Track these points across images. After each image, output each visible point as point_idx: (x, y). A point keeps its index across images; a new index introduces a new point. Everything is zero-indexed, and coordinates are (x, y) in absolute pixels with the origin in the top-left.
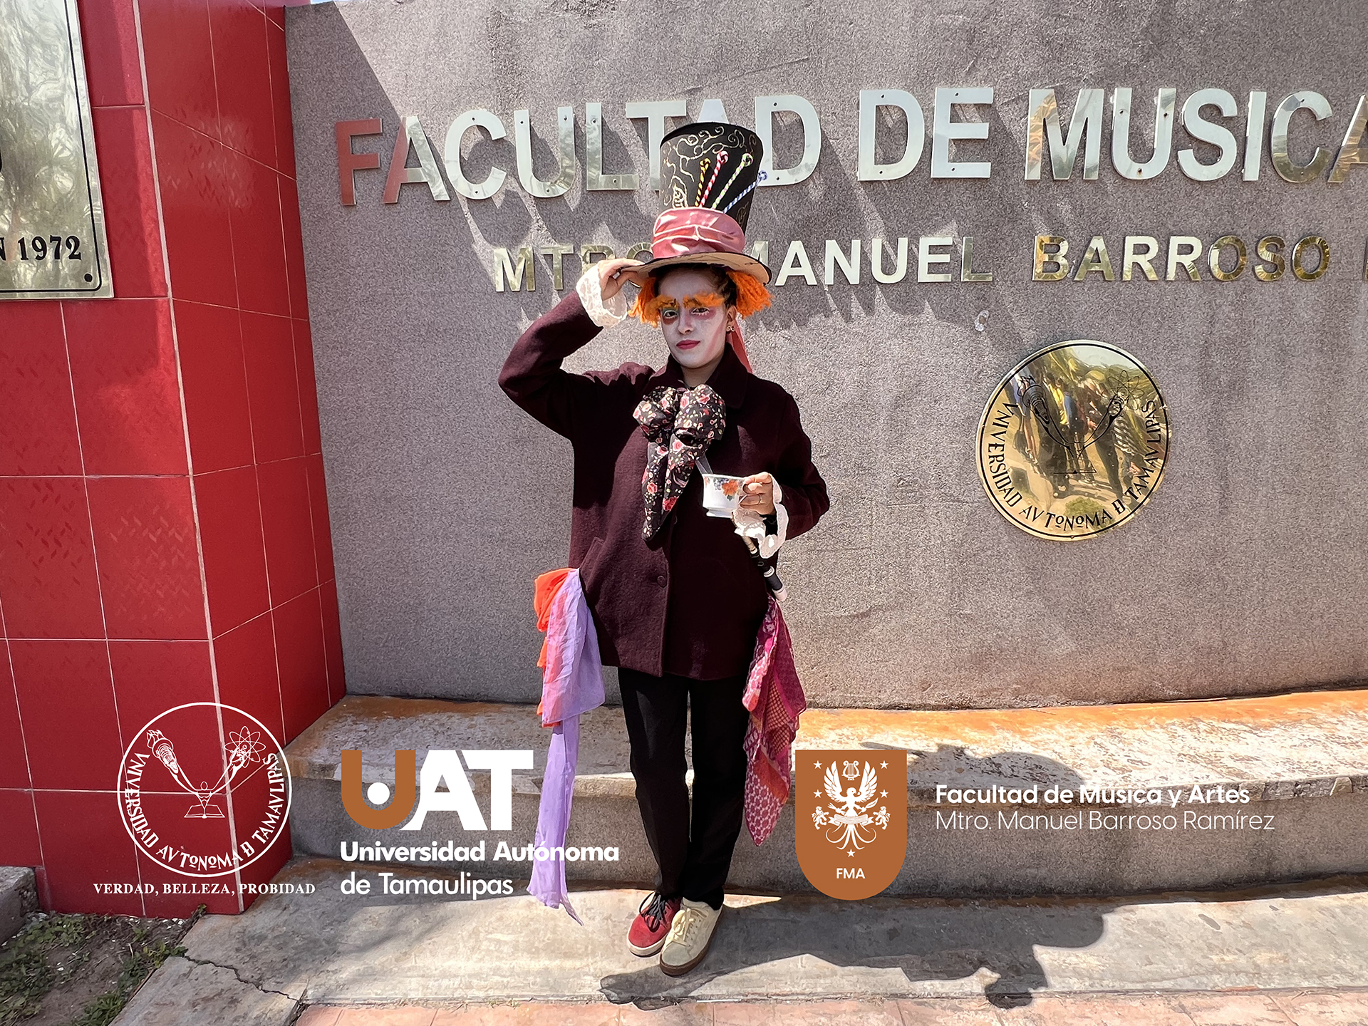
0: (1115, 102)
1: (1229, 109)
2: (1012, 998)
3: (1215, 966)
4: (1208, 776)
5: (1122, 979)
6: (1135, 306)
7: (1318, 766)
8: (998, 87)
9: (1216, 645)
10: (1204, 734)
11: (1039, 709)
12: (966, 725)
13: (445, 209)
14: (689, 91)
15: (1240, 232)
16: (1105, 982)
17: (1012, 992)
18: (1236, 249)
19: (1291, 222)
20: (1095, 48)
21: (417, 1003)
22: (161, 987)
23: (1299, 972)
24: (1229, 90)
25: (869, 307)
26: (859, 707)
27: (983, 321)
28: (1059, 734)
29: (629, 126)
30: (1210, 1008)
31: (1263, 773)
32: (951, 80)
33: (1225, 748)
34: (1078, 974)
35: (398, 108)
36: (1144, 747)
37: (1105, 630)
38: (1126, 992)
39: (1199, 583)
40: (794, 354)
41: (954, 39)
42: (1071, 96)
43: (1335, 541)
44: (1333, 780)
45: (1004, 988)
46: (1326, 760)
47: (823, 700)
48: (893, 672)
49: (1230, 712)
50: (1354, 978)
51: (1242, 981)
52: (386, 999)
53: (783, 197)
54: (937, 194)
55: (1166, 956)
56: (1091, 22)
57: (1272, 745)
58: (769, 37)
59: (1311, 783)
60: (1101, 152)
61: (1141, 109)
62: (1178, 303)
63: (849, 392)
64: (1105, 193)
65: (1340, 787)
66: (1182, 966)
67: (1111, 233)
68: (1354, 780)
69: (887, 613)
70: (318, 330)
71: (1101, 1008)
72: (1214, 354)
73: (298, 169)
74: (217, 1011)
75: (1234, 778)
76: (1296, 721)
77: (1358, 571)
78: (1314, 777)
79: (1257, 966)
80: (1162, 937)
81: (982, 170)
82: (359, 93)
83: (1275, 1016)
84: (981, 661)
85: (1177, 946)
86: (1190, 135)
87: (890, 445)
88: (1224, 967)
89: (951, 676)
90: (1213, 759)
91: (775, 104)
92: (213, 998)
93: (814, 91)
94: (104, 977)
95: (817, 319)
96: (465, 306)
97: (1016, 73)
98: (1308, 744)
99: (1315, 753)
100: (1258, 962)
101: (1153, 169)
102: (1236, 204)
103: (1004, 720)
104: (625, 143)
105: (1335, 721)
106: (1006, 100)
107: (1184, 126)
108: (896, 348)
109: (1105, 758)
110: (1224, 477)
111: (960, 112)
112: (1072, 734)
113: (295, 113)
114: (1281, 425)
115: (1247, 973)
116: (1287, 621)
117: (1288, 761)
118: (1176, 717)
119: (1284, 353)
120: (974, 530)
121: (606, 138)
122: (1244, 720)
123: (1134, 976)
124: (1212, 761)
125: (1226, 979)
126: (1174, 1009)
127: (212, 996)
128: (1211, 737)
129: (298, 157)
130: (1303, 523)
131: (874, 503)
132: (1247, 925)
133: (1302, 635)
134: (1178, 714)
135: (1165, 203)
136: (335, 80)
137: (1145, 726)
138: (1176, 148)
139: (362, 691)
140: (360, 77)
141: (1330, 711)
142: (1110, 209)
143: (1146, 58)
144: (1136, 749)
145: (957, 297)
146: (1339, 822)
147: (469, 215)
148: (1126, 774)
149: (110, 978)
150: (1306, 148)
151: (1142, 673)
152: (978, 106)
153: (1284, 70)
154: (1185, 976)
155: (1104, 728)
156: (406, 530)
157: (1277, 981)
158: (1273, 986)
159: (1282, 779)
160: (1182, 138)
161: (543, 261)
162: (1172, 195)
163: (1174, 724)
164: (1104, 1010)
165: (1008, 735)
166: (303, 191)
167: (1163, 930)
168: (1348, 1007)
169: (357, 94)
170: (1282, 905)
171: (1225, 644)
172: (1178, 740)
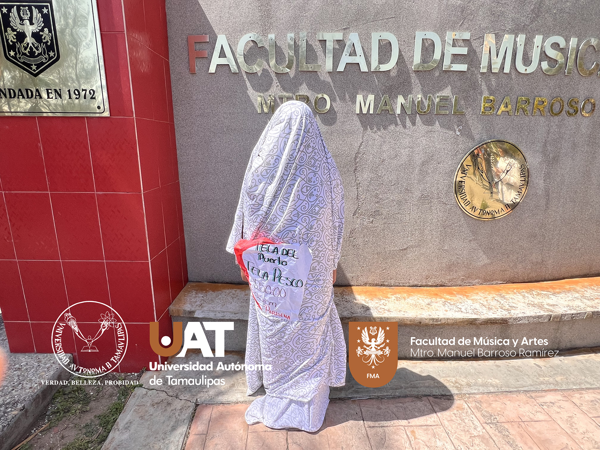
0: (518, 40)
1: (562, 44)
2: (469, 395)
3: (542, 382)
4: (540, 312)
5: (508, 387)
6: (520, 125)
7: (580, 308)
8: (472, 32)
9: (539, 261)
10: (536, 296)
11: (471, 287)
12: (444, 293)
13: (236, 77)
14: (344, 29)
15: (562, 96)
16: (503, 389)
17: (469, 393)
18: (560, 103)
19: (582, 92)
20: (512, 17)
21: (242, 402)
22: (137, 399)
23: (572, 383)
24: (563, 36)
25: (414, 124)
26: (401, 286)
27: (459, 130)
28: (481, 296)
29: (318, 43)
30: (541, 397)
31: (560, 310)
32: (453, 28)
33: (544, 301)
34: (493, 386)
35: (216, 31)
36: (514, 301)
37: (498, 255)
38: (511, 392)
39: (535, 237)
40: (383, 142)
41: (456, 11)
42: (501, 37)
43: (587, 221)
44: (586, 313)
45: (466, 391)
46: (582, 306)
47: (386, 283)
48: (415, 272)
49: (544, 287)
50: (591, 385)
51: (552, 387)
52: (230, 401)
53: (382, 76)
54: (444, 77)
55: (524, 379)
56: (511, 6)
57: (561, 300)
58: (379, 7)
59: (578, 314)
60: (511, 62)
61: (529, 43)
62: (536, 125)
63: (404, 159)
64: (511, 79)
65: (588, 315)
66: (529, 382)
67: (512, 95)
68: (593, 313)
69: (414, 249)
70: (178, 127)
71: (502, 398)
72: (548, 145)
73: (170, 56)
74: (163, 407)
75: (550, 312)
76: (569, 291)
77: (594, 232)
78: (579, 312)
79: (557, 381)
80: (521, 372)
81: (463, 67)
82: (198, 23)
83: (564, 399)
84: (450, 268)
85: (527, 375)
86: (546, 55)
87: (419, 181)
88: (545, 382)
89: (438, 273)
90: (541, 305)
91: (380, 36)
92: (160, 403)
93: (396, 31)
94: (111, 396)
95: (392, 127)
96: (244, 119)
97: (480, 27)
98: (575, 299)
99: (577, 303)
100: (557, 380)
101: (531, 69)
102: (562, 84)
103: (458, 291)
104: (316, 51)
105: (583, 290)
106: (475, 38)
107: (544, 51)
108: (424, 141)
109: (500, 305)
110: (548, 195)
111: (456, 43)
112: (485, 296)
113: (169, 31)
114: (571, 175)
115: (553, 384)
116: (566, 252)
117: (568, 306)
118: (524, 289)
119: (574, 145)
120: (451, 215)
121: (308, 48)
122: (550, 290)
123: (513, 386)
124: (541, 306)
125: (546, 386)
126: (528, 397)
127: (159, 402)
128: (538, 297)
129: (170, 50)
130: (576, 214)
131: (411, 204)
132: (551, 367)
133: (572, 257)
134: (524, 288)
135: (535, 83)
136: (187, 16)
137: (513, 293)
138: (540, 61)
139: (195, 280)
140: (199, 16)
141: (581, 286)
142: (513, 85)
143: (532, 22)
144: (511, 302)
145: (450, 121)
146: (585, 328)
147: (247, 80)
148: (509, 311)
149: (114, 396)
150: (590, 62)
151: (511, 272)
152: (463, 40)
153: (585, 29)
154: (531, 385)
155: (497, 294)
156: (216, 214)
157: (564, 386)
158: (563, 388)
159: (567, 313)
160: (544, 56)
161: (278, 100)
162: (538, 80)
163: (523, 292)
164: (503, 398)
165: (461, 297)
166: (172, 66)
167: (521, 369)
168: (590, 396)
169: (197, 24)
170: (564, 359)
171: (543, 261)
172: (526, 298)
